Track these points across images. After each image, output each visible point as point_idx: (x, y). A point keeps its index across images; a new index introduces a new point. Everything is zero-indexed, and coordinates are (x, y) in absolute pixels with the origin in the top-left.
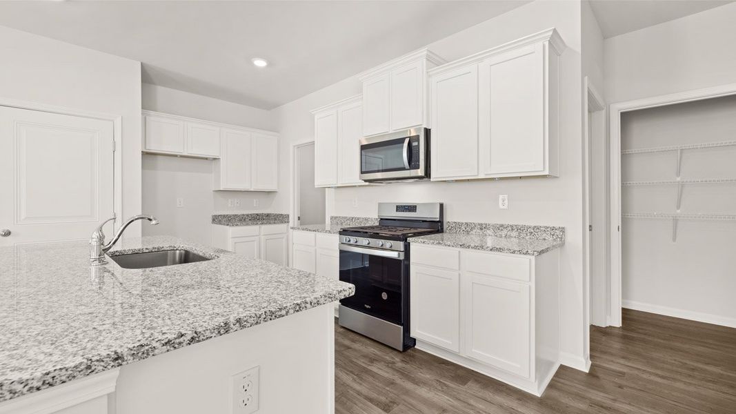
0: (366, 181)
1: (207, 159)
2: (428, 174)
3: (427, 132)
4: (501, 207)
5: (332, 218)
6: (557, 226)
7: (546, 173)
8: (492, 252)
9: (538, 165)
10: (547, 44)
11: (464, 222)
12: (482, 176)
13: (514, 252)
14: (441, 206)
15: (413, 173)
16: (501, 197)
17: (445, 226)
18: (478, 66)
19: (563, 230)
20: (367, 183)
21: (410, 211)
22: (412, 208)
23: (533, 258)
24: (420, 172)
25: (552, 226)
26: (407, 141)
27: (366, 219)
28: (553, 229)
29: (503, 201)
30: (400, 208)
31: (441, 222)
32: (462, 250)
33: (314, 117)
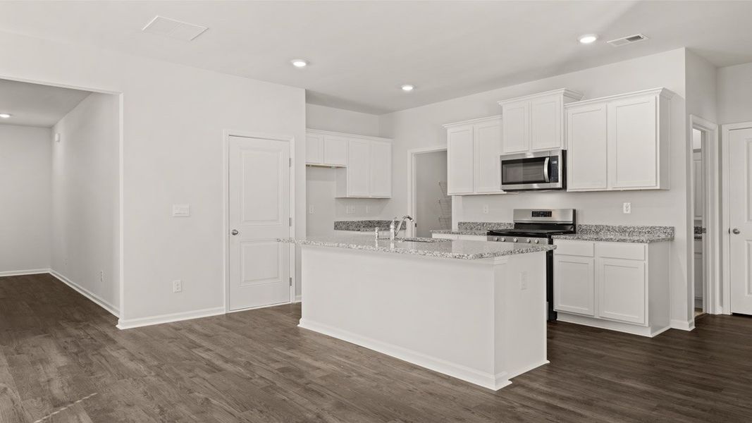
0: (505, 191)
1: (330, 167)
2: (564, 187)
3: (564, 153)
4: (625, 212)
5: (460, 224)
6: (668, 226)
7: (658, 188)
8: (618, 243)
9: (652, 182)
10: (658, 97)
11: (594, 224)
12: (610, 189)
13: (634, 242)
14: (574, 211)
15: (552, 185)
16: (625, 204)
17: (577, 228)
18: (607, 106)
19: (673, 229)
20: (506, 193)
21: (545, 216)
22: (548, 214)
23: (647, 245)
24: (559, 185)
25: (664, 226)
26: (547, 160)
27: (499, 224)
28: (665, 228)
29: (627, 207)
30: (535, 214)
31: (574, 225)
32: (595, 242)
33: (446, 130)
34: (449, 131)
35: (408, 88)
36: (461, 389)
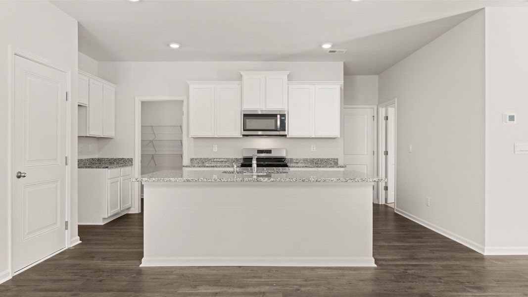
0: (244, 135)
5: (192, 159)
7: (339, 137)
15: (281, 133)
21: (267, 153)
22: (269, 151)
24: (286, 133)
26: (279, 116)
29: (313, 148)
30: (259, 151)
33: (189, 86)
34: (191, 87)
35: (174, 46)
36: (363, 272)
